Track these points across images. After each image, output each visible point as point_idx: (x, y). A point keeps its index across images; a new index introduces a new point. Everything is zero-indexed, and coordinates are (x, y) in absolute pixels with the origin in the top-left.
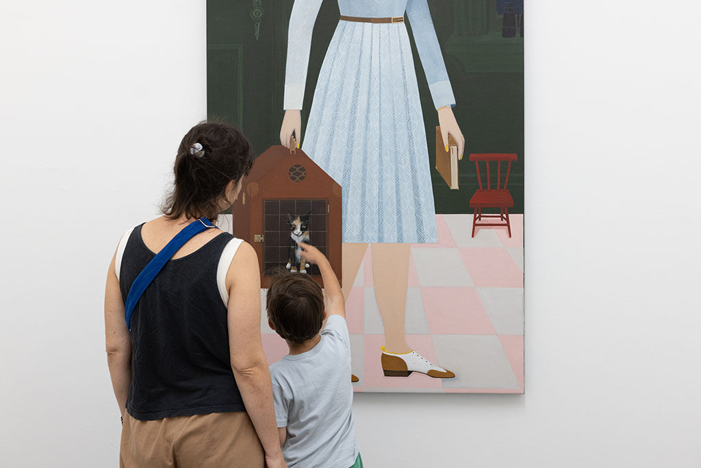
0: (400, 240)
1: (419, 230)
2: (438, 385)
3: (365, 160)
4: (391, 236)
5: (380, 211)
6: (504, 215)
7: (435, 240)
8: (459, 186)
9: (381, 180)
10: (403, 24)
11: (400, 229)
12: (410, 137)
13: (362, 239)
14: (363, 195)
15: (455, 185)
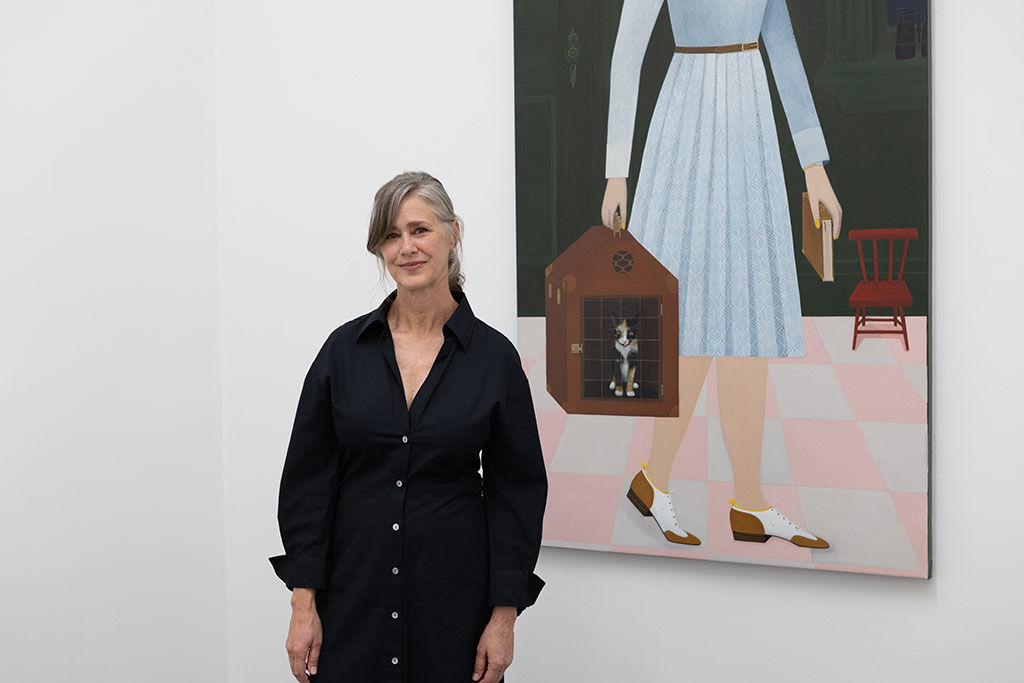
0: (755, 352)
1: (780, 338)
2: (805, 557)
3: (708, 242)
4: (742, 348)
5: (728, 312)
6: (899, 318)
7: (801, 353)
8: (834, 276)
9: (729, 269)
10: (757, 52)
11: (754, 338)
12: (768, 208)
13: (705, 350)
14: (706, 291)
15: (828, 276)
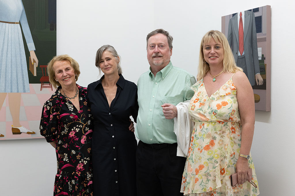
0: (18, 91)
1: (24, 89)
2: (30, 136)
3: (6, 66)
4: (15, 90)
5: (11, 82)
6: (51, 84)
7: (29, 92)
8: (37, 75)
9: (12, 73)
10: (19, 25)
11: (18, 88)
12: (21, 60)
13: (5, 92)
14: (6, 78)
15: (35, 75)
